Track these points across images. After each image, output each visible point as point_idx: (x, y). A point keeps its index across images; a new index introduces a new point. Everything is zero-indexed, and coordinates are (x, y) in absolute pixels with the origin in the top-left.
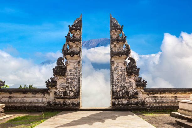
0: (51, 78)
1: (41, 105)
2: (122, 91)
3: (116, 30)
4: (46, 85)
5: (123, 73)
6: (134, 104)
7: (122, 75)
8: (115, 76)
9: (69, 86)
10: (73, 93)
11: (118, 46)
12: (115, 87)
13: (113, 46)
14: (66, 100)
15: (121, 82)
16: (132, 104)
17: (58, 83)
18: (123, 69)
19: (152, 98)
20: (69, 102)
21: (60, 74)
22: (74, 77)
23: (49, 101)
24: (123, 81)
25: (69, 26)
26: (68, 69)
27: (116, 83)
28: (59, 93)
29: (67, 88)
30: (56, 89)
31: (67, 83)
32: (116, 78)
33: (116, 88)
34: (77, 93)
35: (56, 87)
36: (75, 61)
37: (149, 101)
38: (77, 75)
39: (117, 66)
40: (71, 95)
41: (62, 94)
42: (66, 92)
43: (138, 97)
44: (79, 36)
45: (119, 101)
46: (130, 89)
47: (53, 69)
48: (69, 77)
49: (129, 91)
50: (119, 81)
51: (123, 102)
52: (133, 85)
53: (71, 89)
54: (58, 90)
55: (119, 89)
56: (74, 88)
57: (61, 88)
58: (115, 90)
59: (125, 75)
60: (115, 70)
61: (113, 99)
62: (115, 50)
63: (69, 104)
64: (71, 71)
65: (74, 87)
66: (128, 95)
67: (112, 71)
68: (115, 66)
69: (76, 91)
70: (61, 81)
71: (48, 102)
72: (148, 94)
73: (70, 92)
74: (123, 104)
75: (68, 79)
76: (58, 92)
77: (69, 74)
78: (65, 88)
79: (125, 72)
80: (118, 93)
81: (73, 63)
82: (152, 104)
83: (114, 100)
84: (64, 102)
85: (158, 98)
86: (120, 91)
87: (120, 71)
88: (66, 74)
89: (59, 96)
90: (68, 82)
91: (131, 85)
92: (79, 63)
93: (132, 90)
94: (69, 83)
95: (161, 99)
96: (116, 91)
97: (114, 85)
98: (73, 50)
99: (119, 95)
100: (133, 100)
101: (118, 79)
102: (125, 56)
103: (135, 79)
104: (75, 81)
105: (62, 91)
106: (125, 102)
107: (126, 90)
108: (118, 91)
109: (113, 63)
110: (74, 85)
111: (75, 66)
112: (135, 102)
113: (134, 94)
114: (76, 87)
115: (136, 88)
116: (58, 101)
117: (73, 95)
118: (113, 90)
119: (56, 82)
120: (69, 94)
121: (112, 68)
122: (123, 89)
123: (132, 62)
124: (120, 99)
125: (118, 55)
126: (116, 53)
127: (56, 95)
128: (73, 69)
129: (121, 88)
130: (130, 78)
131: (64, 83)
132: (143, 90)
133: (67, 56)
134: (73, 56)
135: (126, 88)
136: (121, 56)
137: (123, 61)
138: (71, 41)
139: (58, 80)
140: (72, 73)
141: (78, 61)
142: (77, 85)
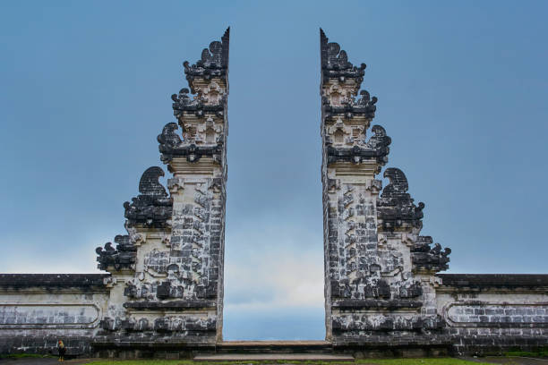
0: (118, 238)
1: (75, 332)
2: (365, 282)
4: (98, 259)
5: (367, 220)
6: (408, 330)
7: (363, 226)
8: (342, 230)
9: (180, 265)
10: (193, 287)
11: (348, 129)
12: (339, 268)
13: (332, 129)
14: (168, 314)
15: (362, 249)
16: (400, 329)
17: (142, 256)
18: (367, 204)
19: (470, 307)
20: (175, 320)
21: (150, 221)
23: (106, 318)
24: (370, 247)
25: (186, 64)
26: (178, 206)
27: (345, 253)
28: (144, 288)
29: (170, 272)
30: (133, 273)
32: (345, 237)
33: (343, 272)
34: (206, 287)
35: (133, 266)
36: (202, 176)
37: (459, 321)
38: (207, 227)
39: (348, 196)
40: (186, 293)
41: (155, 294)
42: (168, 284)
43: (421, 305)
44: (219, 97)
45: (356, 318)
46: (392, 274)
47: (126, 205)
48: (180, 232)
49: (389, 281)
50: (354, 246)
51: (370, 319)
52: (402, 262)
53: (185, 276)
54: (141, 277)
55: (353, 276)
56: (195, 271)
57: (150, 271)
58: (342, 278)
59: (374, 226)
60: (341, 211)
61: (336, 308)
62: (341, 144)
63: (179, 330)
64: (186, 211)
65: (197, 267)
66: (387, 296)
67: (329, 211)
68: (340, 194)
69: (205, 281)
70: (150, 249)
71: (102, 323)
72: (454, 294)
73: (183, 285)
74: (369, 329)
75: (176, 240)
76: (139, 286)
77: (182, 222)
78: (163, 270)
79: (375, 217)
80: (352, 289)
81: (195, 184)
82: (469, 330)
83: (336, 315)
84: (159, 322)
85: (489, 307)
86: (357, 282)
87: (356, 212)
88: (169, 222)
89: (143, 300)
90: (176, 249)
91: (395, 262)
92: (218, 184)
93: (399, 278)
94: (179, 254)
95: (501, 312)
96: (347, 282)
97: (337, 259)
98: (197, 142)
99: (357, 295)
100: (405, 317)
101: (352, 242)
102: (373, 161)
103: (409, 240)
104: (201, 246)
105: (153, 281)
106: (376, 319)
107: (378, 277)
108: (351, 282)
109: (334, 186)
110: (198, 261)
111: (203, 196)
112: (411, 320)
113: (406, 293)
114: (204, 266)
115: (413, 271)
116: (138, 318)
117: (193, 297)
118: (336, 278)
119: (136, 251)
120: (177, 293)
121: (331, 202)
122: (368, 274)
123: (396, 183)
124: (359, 308)
125: (349, 155)
126: (344, 151)
127: (132, 297)
128: (194, 204)
129: (363, 271)
130: (393, 237)
131: (162, 255)
132: (439, 280)
133: (176, 160)
134: (196, 160)
135: (378, 272)
136: (361, 161)
137: (367, 180)
138: (190, 110)
139: (143, 243)
140: (191, 217)
141: (212, 177)
142: (209, 261)
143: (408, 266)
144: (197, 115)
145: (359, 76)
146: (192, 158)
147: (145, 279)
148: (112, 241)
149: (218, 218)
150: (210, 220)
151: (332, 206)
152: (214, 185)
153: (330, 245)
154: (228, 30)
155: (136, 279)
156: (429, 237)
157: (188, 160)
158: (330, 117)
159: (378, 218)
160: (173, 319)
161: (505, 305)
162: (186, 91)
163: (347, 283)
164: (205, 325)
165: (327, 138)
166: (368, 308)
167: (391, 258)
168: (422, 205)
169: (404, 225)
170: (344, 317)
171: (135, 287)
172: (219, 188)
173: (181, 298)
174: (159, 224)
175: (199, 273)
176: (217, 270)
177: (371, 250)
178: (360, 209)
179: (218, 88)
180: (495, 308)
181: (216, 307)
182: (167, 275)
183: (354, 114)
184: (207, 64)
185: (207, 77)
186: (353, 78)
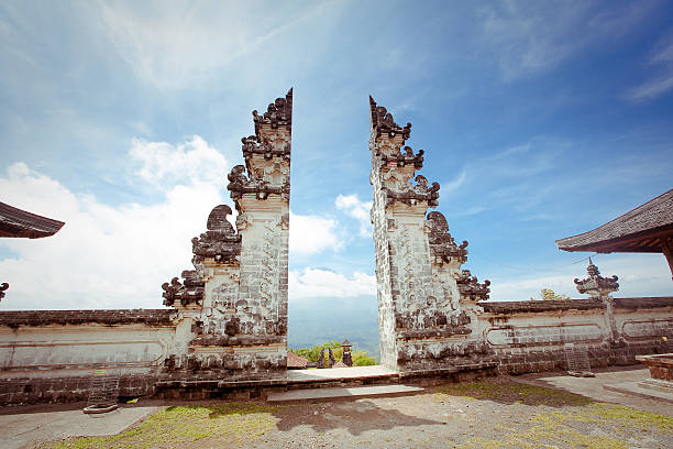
0: (185, 274)
1: (139, 370)
2: (424, 313)
3: (392, 134)
4: (164, 295)
5: (422, 256)
6: (459, 355)
8: (400, 264)
9: (248, 300)
10: (262, 322)
11: (399, 176)
12: (400, 300)
13: (388, 175)
14: (238, 350)
15: (419, 283)
16: (453, 355)
17: (209, 290)
18: (421, 242)
19: (505, 331)
20: (243, 356)
21: (218, 257)
22: (265, 268)
23: (171, 356)
24: (426, 281)
25: (255, 113)
26: (246, 243)
27: (405, 286)
28: (212, 324)
29: (239, 308)
30: (201, 308)
31: (241, 289)
32: (404, 272)
33: (404, 305)
34: (276, 323)
35: (200, 302)
36: (270, 214)
37: (496, 343)
38: (276, 263)
39: (405, 235)
40: (256, 329)
41: (223, 330)
42: (237, 320)
43: (469, 331)
44: (285, 144)
45: (417, 347)
46: (444, 304)
47: (195, 241)
48: (248, 268)
49: (443, 311)
50: (412, 280)
51: (430, 348)
52: (451, 293)
53: (254, 312)
54: (209, 312)
55: (413, 308)
56: (264, 306)
57: (220, 307)
58: (403, 310)
59: (428, 262)
60: (399, 249)
61: (400, 339)
62: (396, 189)
63: (247, 367)
64: (255, 246)
65: (266, 302)
67: (389, 248)
68: (398, 233)
69: (275, 317)
70: (217, 282)
71: (167, 360)
72: (491, 320)
73: (253, 321)
75: (244, 276)
76: (206, 322)
77: (250, 258)
78: (232, 306)
79: (429, 253)
80: (413, 320)
81: (264, 221)
82: (504, 351)
83: (401, 345)
84: (228, 359)
85: (518, 330)
86: (417, 313)
87: (412, 249)
89: (211, 336)
90: (244, 285)
91: (446, 293)
92: (286, 222)
93: (449, 308)
94: (248, 288)
97: (398, 292)
98: (265, 183)
99: (418, 326)
100: (457, 343)
102: (425, 204)
103: (456, 273)
104: (269, 282)
105: (221, 316)
106: (435, 347)
107: (434, 309)
108: (411, 314)
109: (393, 225)
110: (267, 297)
111: (271, 233)
112: (462, 347)
113: (456, 321)
114: (273, 301)
115: (460, 301)
116: (205, 355)
117: (263, 333)
118: (398, 310)
119: (203, 286)
120: (247, 329)
121: (390, 239)
122: (426, 305)
123: (439, 224)
124: (421, 338)
125: (406, 199)
126: (399, 194)
127: (200, 333)
128: (262, 240)
129: (421, 303)
130: (442, 271)
131: (231, 290)
132: (482, 309)
134: (265, 198)
136: (416, 204)
137: (421, 221)
138: (259, 153)
139: (210, 278)
140: (259, 253)
141: (280, 214)
142: (279, 297)
143: (456, 295)
144: (265, 157)
145: (406, 133)
146: (262, 195)
147: (212, 315)
148: (179, 276)
149: (286, 254)
150: (278, 256)
151: (392, 243)
152: (283, 221)
153: (392, 281)
154: (291, 90)
155: (203, 315)
156: (469, 271)
157: (258, 197)
158: (385, 165)
159: (431, 254)
161: (530, 327)
162: (254, 138)
163: (408, 315)
164: (275, 362)
165: (383, 183)
166: (428, 338)
167: (443, 291)
168: (466, 243)
169: (453, 260)
170: (408, 346)
171: (203, 323)
172: (287, 225)
173: (250, 334)
174: (227, 259)
175: (269, 309)
176: (286, 305)
177: (426, 284)
178: (415, 247)
179: (283, 136)
180: (523, 331)
181: (286, 342)
182: (236, 311)
183: (405, 164)
184: (273, 116)
185: (274, 125)
186: (400, 133)
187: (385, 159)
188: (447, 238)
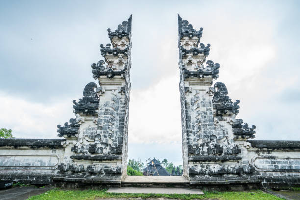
0: (71, 120)
1: (46, 171)
2: (207, 145)
3: (191, 36)
4: (58, 131)
5: (208, 110)
6: (233, 173)
7: (205, 113)
8: (193, 115)
9: (102, 135)
10: (108, 147)
11: (194, 61)
12: (192, 137)
13: (186, 61)
14: (94, 163)
15: (205, 126)
16: (228, 173)
17: (82, 129)
18: (207, 101)
19: (268, 160)
20: (98, 166)
21: (86, 111)
22: (111, 117)
23: (62, 164)
24: (210, 125)
25: (109, 30)
26: (102, 103)
27: (195, 128)
28: (82, 147)
29: (96, 139)
30: (77, 139)
31: (98, 128)
32: (195, 119)
33: (194, 140)
34: (116, 148)
35: (77, 135)
36: (116, 86)
37: (261, 167)
38: (117, 113)
39: (196, 97)
40: (104, 151)
41: (87, 151)
42: (95, 145)
43: (240, 159)
44: (126, 47)
45: (203, 167)
46: (222, 140)
47: (75, 102)
48: (102, 117)
49: (221, 145)
50: (200, 124)
51: (211, 167)
52: (228, 133)
53: (105, 141)
54: (81, 141)
55: (200, 142)
56: (110, 138)
57: (86, 138)
58: (194, 143)
59: (211, 113)
60: (192, 105)
61: (191, 161)
62: (192, 69)
63: (100, 172)
64: (106, 105)
65: (111, 136)
66: (220, 152)
67: (186, 104)
68: (192, 96)
69: (115, 144)
70: (87, 126)
71: (59, 166)
72: (257, 152)
73: (103, 146)
74: (211, 174)
75: (100, 121)
76: (80, 146)
77: (104, 111)
78: (93, 138)
79: (212, 108)
80: (200, 149)
81: (111, 90)
82: (268, 173)
83: (191, 164)
84: (89, 167)
85: (278, 160)
86: (203, 145)
87: (201, 105)
88: (96, 111)
89: (82, 154)
90: (100, 126)
91: (224, 133)
92: (123, 90)
93: (226, 143)
94: (101, 128)
95: (286, 163)
97: (191, 132)
98: (114, 69)
99: (203, 153)
100: (231, 166)
101: (199, 122)
102: (210, 77)
103: (231, 121)
104: (113, 124)
105: (87, 143)
106: (215, 167)
107: (215, 143)
108: (199, 145)
109: (189, 91)
110: (112, 133)
111: (115, 97)
112: (234, 168)
113: (231, 152)
114: (115, 135)
115: (234, 139)
116: (79, 164)
117: (109, 153)
118: (190, 143)
119: (79, 127)
120: (100, 151)
121: (186, 100)
122: (209, 140)
123: (221, 90)
124: (205, 161)
125: (196, 75)
126: (193, 72)
127: (76, 152)
128: (111, 101)
129: (206, 139)
130: (221, 119)
131: (93, 129)
132: (250, 145)
133: (101, 77)
134: (112, 77)
135: (215, 139)
136: (203, 77)
137: (207, 88)
138: (110, 53)
139: (83, 122)
140: (108, 108)
141: (121, 86)
142: (118, 133)
143: (231, 136)
144: (114, 55)
145: (199, 35)
146: (110, 76)
147: (83, 142)
149: (123, 109)
150: (119, 110)
151: (187, 102)
152: (122, 91)
153: (187, 124)
154: (132, 15)
155: (78, 142)
156: (241, 120)
157: (108, 77)
158: (185, 54)
159: (214, 109)
160: (97, 166)
161: (288, 158)
162: (110, 45)
163: (197, 146)
164: (114, 170)
165: (183, 66)
166: (210, 161)
167: (222, 131)
168: (238, 102)
169: (229, 112)
170: (196, 166)
171: (78, 147)
172: (124, 92)
173: (102, 153)
174: (91, 112)
175: (113, 140)
176: (122, 138)
177: (210, 127)
178: (203, 104)
179: (125, 42)
180: (282, 160)
181: (121, 159)
182: (95, 140)
183: (198, 53)
184: (121, 31)
185: (120, 36)
186: (196, 35)
187: (184, 51)
188: (227, 99)
